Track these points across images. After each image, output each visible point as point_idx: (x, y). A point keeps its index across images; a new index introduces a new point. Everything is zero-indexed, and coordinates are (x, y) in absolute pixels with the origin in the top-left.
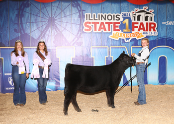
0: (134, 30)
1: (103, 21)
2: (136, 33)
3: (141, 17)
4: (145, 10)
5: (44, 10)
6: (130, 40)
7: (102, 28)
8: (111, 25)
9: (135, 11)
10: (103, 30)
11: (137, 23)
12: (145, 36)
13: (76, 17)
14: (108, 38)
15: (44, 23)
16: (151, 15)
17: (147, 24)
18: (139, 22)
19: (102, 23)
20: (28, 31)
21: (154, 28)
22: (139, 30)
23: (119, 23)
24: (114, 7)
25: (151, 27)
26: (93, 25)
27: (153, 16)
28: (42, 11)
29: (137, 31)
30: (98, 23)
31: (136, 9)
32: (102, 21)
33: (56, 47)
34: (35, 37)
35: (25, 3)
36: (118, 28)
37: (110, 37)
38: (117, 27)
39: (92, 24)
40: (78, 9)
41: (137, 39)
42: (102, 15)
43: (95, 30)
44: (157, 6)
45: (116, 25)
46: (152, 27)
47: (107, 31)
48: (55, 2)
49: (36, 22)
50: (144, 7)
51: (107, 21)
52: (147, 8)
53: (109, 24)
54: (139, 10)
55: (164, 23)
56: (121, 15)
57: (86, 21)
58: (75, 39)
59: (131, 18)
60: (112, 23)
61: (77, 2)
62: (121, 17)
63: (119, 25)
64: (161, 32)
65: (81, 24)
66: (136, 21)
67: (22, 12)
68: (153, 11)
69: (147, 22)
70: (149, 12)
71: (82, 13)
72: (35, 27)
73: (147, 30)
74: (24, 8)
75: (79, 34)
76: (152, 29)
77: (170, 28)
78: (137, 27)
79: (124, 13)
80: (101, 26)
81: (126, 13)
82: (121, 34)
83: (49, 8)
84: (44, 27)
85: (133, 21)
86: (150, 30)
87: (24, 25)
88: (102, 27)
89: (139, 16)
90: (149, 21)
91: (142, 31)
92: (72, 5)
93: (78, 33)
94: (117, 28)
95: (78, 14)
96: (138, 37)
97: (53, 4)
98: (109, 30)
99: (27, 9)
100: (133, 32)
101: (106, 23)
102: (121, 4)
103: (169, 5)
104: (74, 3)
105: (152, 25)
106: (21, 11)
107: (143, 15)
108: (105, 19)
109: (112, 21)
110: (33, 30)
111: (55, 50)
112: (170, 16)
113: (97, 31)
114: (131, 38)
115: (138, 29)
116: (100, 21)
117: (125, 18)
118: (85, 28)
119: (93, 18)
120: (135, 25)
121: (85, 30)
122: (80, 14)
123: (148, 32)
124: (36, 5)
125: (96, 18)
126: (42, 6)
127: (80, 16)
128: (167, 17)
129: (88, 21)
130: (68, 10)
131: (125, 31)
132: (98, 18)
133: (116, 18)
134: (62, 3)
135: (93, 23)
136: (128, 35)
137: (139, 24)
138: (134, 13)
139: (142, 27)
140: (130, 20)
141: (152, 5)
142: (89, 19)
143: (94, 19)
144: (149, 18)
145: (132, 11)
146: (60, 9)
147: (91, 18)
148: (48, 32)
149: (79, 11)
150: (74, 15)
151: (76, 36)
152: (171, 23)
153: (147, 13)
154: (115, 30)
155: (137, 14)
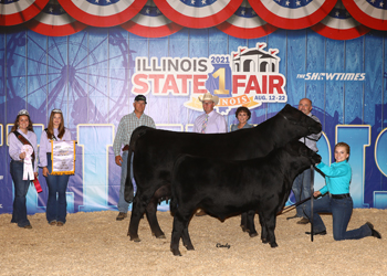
0: (236, 92)
1: (173, 72)
2: (240, 97)
3: (251, 63)
4: (261, 50)
5: (54, 52)
6: (228, 111)
7: (170, 88)
8: (188, 80)
9: (238, 52)
10: (172, 91)
11: (244, 77)
12: (260, 103)
13: (117, 64)
14: (182, 108)
15: (53, 77)
16: (273, 61)
17: (264, 77)
18: (248, 75)
19: (171, 77)
20: (21, 93)
21: (278, 87)
22: (247, 91)
23: (204, 77)
24: (196, 45)
25: (272, 86)
26: (153, 80)
27: (277, 61)
28: (50, 52)
29: (243, 93)
30: (162, 76)
31: (240, 48)
32: (170, 73)
33: (76, 124)
34: (34, 105)
35: (17, 37)
36: (204, 88)
37: (185, 104)
38: (202, 84)
39: (148, 79)
40: (122, 49)
42: (170, 61)
43: (157, 91)
44: (285, 41)
45: (200, 80)
46: (276, 86)
47: (181, 94)
49: (37, 75)
50: (258, 44)
51: (181, 72)
52: (265, 45)
53: (184, 78)
54: (247, 50)
55: (301, 76)
56: (209, 60)
57: (137, 72)
58: (114, 108)
59: (231, 66)
60: (190, 77)
61: (120, 34)
62: (209, 64)
63: (204, 80)
64: (295, 96)
65: (127, 79)
66: (242, 73)
67: (11, 56)
68: (277, 51)
69: (264, 74)
70: (269, 53)
71: (130, 57)
72: (35, 85)
73: (265, 92)
74: (14, 48)
75: (123, 100)
76: (275, 89)
77: (314, 88)
78: (243, 85)
79: (216, 56)
80: (167, 82)
81: (220, 56)
83: (63, 48)
84: (54, 84)
85: (234, 73)
86: (271, 92)
87: (15, 81)
88: (170, 84)
89: (247, 63)
90: (268, 73)
91: (253, 93)
92: (110, 42)
93: (121, 97)
94: (200, 88)
95: (122, 58)
97: (72, 40)
98: (185, 91)
99: (22, 49)
100: (234, 95)
101: (179, 76)
102: (211, 39)
103: (311, 38)
104: (114, 36)
105: (276, 82)
106: (9, 54)
107: (256, 60)
108: (176, 69)
109: (191, 72)
110: (31, 91)
111: (75, 130)
112: (315, 62)
113: (160, 93)
114: (230, 108)
115: (244, 88)
116: (166, 73)
117: (217, 67)
118: (135, 86)
119: (151, 67)
120: (239, 81)
121: (136, 90)
122: (125, 58)
123: (267, 95)
124: (39, 41)
125: (157, 67)
126: (51, 42)
127: (125, 64)
128: (307, 65)
129: (142, 72)
130: (102, 50)
131: (218, 92)
132: (161, 67)
133: (198, 67)
134: (91, 37)
135: (151, 76)
136: (225, 101)
137: (248, 78)
138: (237, 57)
139: (253, 85)
140: (228, 71)
141: (275, 39)
142: (144, 69)
143: (155, 69)
144: (268, 67)
145: (233, 53)
146: (85, 48)
147: (147, 67)
148: (60, 96)
149: (124, 53)
150: (112, 61)
151: (117, 103)
152: (315, 76)
153: (265, 56)
154: (196, 91)
155: (244, 58)
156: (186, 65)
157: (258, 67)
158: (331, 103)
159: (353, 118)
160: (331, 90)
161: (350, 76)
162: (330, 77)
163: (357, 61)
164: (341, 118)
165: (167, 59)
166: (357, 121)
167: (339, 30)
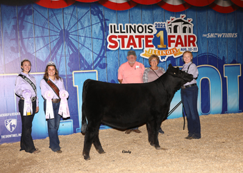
1: (133, 33)
2: (173, 49)
4: (183, 19)
5: (54, 20)
8: (142, 39)
9: (170, 20)
11: (174, 36)
13: (97, 29)
14: (140, 57)
15: (54, 38)
16: (190, 26)
18: (176, 35)
19: (131, 37)
20: (31, 50)
22: (176, 46)
24: (146, 16)
25: (190, 42)
26: (120, 39)
27: (191, 26)
28: (51, 20)
29: (174, 47)
30: (126, 37)
31: (171, 18)
32: (131, 34)
33: (71, 71)
35: (25, 8)
37: (141, 55)
38: (150, 41)
39: (118, 39)
40: (99, 18)
41: (175, 57)
42: (130, 26)
44: (195, 14)
45: (149, 39)
47: (138, 48)
48: (68, 8)
49: (42, 37)
50: (181, 15)
52: (185, 16)
54: (175, 19)
55: (205, 35)
56: (154, 26)
58: (97, 59)
59: (167, 29)
61: (98, 8)
62: (154, 28)
64: (202, 48)
65: (104, 39)
66: (173, 34)
67: (22, 23)
68: (192, 20)
70: (187, 21)
71: (105, 23)
72: (41, 44)
73: (186, 46)
74: (24, 16)
75: (102, 53)
76: (191, 44)
77: (212, 42)
79: (158, 23)
81: (160, 23)
82: (155, 51)
83: (60, 17)
84: (55, 43)
85: (169, 34)
86: (189, 46)
87: (26, 41)
88: (131, 42)
89: (176, 27)
90: (187, 34)
92: (92, 13)
93: (101, 51)
95: (100, 25)
96: (175, 55)
97: (66, 11)
98: (140, 46)
99: (30, 17)
100: (169, 48)
101: (136, 37)
102: (154, 12)
103: (209, 12)
104: (94, 9)
106: (20, 21)
107: (180, 26)
108: (135, 32)
110: (38, 48)
112: (211, 27)
114: (167, 56)
115: (174, 44)
116: (129, 34)
117: (159, 30)
118: (110, 43)
119: (119, 31)
120: (172, 39)
121: (110, 46)
122: (102, 24)
123: (187, 48)
124: (42, 11)
125: (123, 31)
126: (51, 13)
127: (102, 28)
128: (208, 28)
129: (113, 34)
130: (86, 19)
131: (160, 46)
132: (125, 31)
133: (148, 30)
134: (79, 10)
136: (164, 52)
138: (170, 24)
139: (179, 41)
141: (191, 12)
143: (121, 32)
145: (167, 21)
146: (75, 17)
147: (116, 31)
148: (59, 52)
149: (101, 21)
150: (94, 26)
151: (99, 55)
152: (212, 35)
153: (185, 23)
154: (147, 46)
155: (174, 24)
156: (140, 29)
157: (181, 30)
158: (221, 52)
159: (232, 60)
160: (221, 43)
161: (230, 35)
162: (220, 35)
163: (233, 26)
164: (226, 60)
165: (129, 25)
166: (234, 62)
167: (223, 7)
